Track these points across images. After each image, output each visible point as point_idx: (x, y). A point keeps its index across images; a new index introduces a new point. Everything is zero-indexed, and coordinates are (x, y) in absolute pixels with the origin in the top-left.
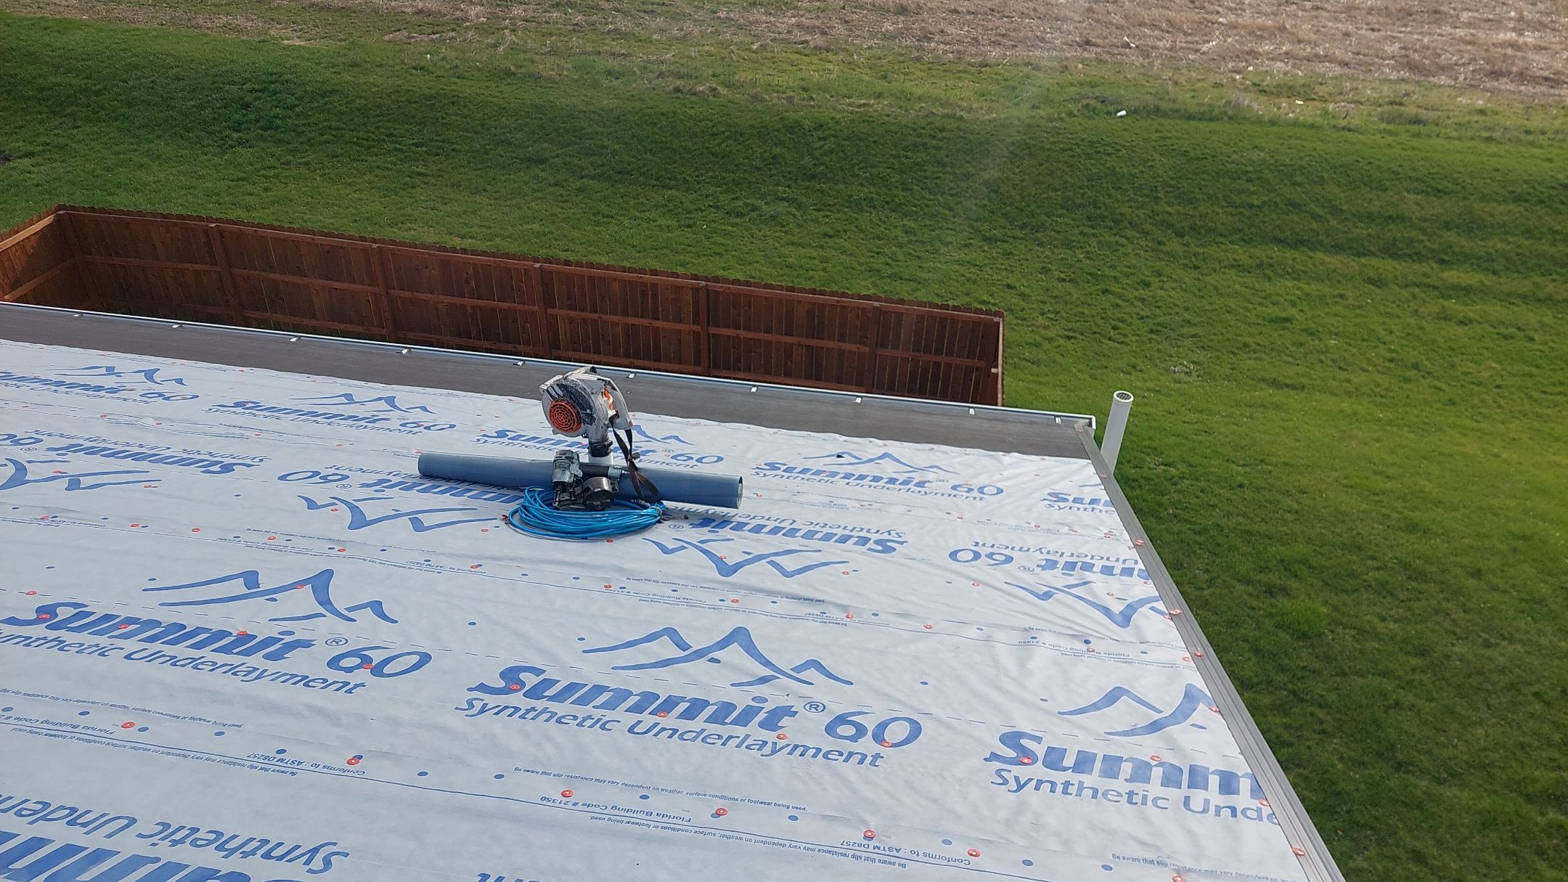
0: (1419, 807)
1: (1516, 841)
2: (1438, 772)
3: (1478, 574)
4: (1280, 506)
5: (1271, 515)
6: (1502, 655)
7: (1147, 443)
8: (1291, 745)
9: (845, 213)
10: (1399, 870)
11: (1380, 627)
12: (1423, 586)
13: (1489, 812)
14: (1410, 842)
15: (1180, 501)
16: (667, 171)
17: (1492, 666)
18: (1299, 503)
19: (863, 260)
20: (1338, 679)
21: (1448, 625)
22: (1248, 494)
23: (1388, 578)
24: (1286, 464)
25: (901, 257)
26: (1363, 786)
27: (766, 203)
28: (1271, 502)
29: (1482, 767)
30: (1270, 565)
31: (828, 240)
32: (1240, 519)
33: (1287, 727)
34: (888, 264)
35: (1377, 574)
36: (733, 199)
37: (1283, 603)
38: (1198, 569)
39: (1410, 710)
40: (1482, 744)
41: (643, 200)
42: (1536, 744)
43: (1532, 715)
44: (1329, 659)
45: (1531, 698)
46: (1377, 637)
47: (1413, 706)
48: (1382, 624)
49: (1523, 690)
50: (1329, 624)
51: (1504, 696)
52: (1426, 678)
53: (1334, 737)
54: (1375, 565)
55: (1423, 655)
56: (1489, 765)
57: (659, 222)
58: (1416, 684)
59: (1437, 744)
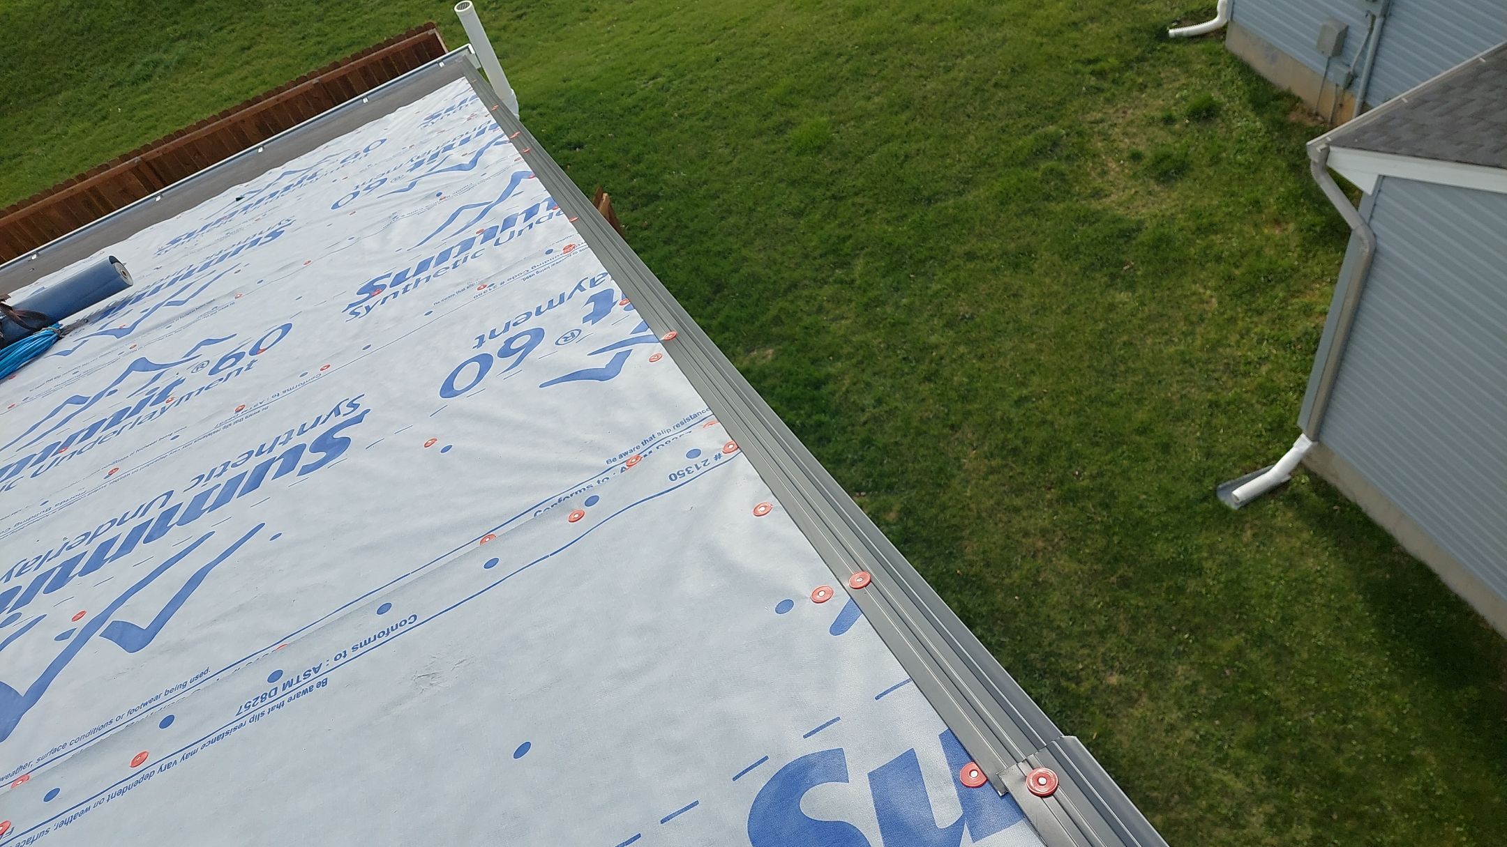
0: (956, 220)
1: (1028, 201)
2: (957, 187)
3: (918, 19)
4: (755, 57)
5: (751, 69)
6: (960, 71)
7: (629, 70)
8: (850, 236)
9: (247, 17)
10: (962, 274)
11: (870, 106)
12: (885, 54)
13: (1001, 192)
14: (961, 250)
15: (679, 102)
16: (42, 77)
17: (958, 84)
18: (767, 46)
19: (293, 53)
20: (858, 165)
21: (915, 72)
22: (726, 62)
23: (858, 64)
24: (743, 20)
25: (328, 29)
26: (912, 232)
27: (166, 51)
28: (746, 59)
29: (984, 163)
30: (769, 109)
31: (247, 52)
32: (731, 87)
33: (841, 225)
34: (319, 43)
35: (848, 66)
36: (129, 67)
37: (793, 133)
38: (720, 148)
39: (918, 155)
40: (977, 146)
41: (39, 120)
42: (1011, 121)
43: (1000, 103)
44: (845, 154)
45: (993, 90)
46: (870, 115)
47: (918, 150)
48: (870, 103)
49: (986, 88)
50: (833, 128)
51: (975, 101)
52: (917, 124)
53: (876, 210)
54: (844, 60)
55: (908, 107)
56: (987, 159)
57: (70, 132)
58: (913, 133)
59: (946, 167)
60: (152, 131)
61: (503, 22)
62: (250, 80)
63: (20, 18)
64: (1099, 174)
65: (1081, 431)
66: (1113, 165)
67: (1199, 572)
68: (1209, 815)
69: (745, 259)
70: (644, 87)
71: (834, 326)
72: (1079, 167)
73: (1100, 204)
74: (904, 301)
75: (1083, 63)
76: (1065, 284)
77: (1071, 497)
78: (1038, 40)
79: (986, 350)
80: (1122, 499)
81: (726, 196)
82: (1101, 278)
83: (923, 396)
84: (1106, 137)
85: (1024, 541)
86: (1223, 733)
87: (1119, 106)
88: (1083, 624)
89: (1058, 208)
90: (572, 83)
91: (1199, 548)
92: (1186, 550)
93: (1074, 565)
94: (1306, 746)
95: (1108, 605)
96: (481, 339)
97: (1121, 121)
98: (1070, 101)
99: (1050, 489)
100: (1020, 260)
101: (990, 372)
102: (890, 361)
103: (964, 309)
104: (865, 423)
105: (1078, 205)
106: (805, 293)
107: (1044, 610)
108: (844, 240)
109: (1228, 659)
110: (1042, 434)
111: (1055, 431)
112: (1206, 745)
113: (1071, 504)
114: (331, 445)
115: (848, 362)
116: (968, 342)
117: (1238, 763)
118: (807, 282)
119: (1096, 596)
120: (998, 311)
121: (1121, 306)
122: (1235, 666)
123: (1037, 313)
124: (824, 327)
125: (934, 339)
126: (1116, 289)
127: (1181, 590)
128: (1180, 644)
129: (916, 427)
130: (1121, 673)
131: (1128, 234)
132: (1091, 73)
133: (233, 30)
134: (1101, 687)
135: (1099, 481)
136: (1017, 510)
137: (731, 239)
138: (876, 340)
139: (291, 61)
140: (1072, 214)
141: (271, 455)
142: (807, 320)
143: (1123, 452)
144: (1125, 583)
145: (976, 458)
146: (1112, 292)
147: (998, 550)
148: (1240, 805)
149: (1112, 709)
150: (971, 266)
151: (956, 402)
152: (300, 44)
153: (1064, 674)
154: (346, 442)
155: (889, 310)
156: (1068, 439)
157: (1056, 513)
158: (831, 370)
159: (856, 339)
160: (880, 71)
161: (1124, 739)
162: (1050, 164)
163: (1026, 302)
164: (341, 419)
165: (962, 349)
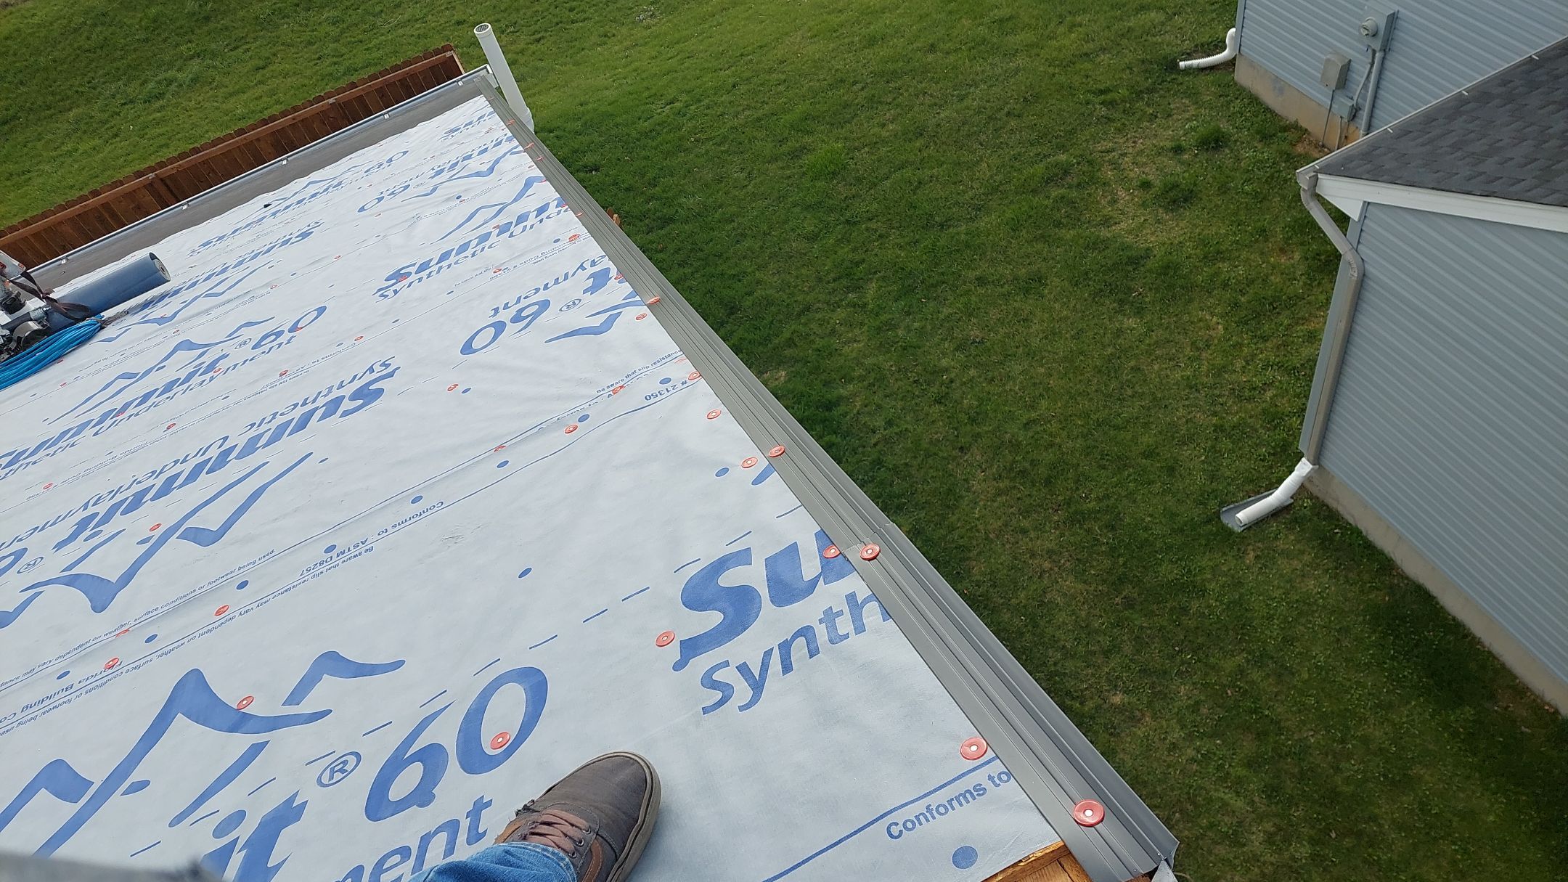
0: (968, 246)
1: (1039, 228)
2: (969, 213)
3: (932, 48)
4: (771, 83)
5: (768, 95)
6: (974, 100)
7: (646, 94)
8: (864, 260)
9: (263, 37)
10: (973, 298)
11: (884, 134)
12: (900, 82)
13: (1013, 219)
14: (972, 275)
15: (695, 127)
16: (53, 94)
17: (971, 112)
18: (784, 73)
19: (309, 72)
20: (872, 191)
21: (928, 100)
22: (743, 88)
23: (873, 91)
24: (761, 47)
25: (344, 50)
26: (924, 257)
27: (178, 70)
28: (762, 85)
29: (996, 190)
30: (786, 135)
31: (263, 72)
32: (747, 113)
33: (854, 250)
34: (335, 64)
35: (863, 93)
36: (142, 84)
37: (808, 159)
38: (736, 172)
39: (931, 181)
40: (988, 174)
41: (50, 136)
42: (1023, 150)
43: (1012, 131)
44: (859, 180)
45: (1005, 118)
46: (884, 142)
47: (931, 177)
48: (885, 129)
49: (999, 117)
50: (848, 154)
51: (988, 129)
52: (931, 150)
53: (890, 235)
54: (860, 88)
55: (921, 135)
56: (998, 186)
57: (81, 149)
58: (926, 160)
59: (959, 194)
60: (165, 150)
61: (522, 45)
62: (265, 99)
63: (31, 34)
64: (1108, 202)
65: (1088, 454)
66: (1122, 193)
67: (1203, 592)
68: (1209, 833)
69: (758, 282)
70: (661, 111)
71: (846, 349)
72: (1090, 195)
73: (1109, 232)
74: (916, 325)
75: (1094, 93)
76: (1075, 309)
77: (1076, 519)
78: (1051, 70)
79: (996, 373)
80: (1127, 520)
81: (740, 220)
82: (1110, 304)
83: (933, 419)
84: (1115, 165)
85: (1031, 562)
86: (1225, 752)
87: (1129, 136)
88: (1088, 644)
89: (1069, 234)
90: (590, 106)
91: (1202, 570)
92: (1189, 571)
93: (1080, 586)
94: (1305, 765)
95: (1113, 626)
96: (496, 310)
97: (1131, 150)
98: (1082, 131)
99: (1056, 511)
100: (1032, 285)
101: (1000, 395)
102: (900, 383)
103: (975, 333)
104: (875, 445)
105: (1088, 233)
106: (818, 316)
107: (1050, 630)
108: (857, 264)
109: (1230, 679)
110: (1048, 456)
111: (1063, 453)
112: (1208, 764)
113: (1077, 525)
114: (367, 395)
115: (860, 385)
116: (978, 365)
117: (1239, 781)
118: (820, 306)
119: (1101, 616)
120: (1007, 335)
121: (1129, 331)
122: (1238, 686)
123: (1046, 338)
124: (836, 350)
125: (944, 363)
126: (1125, 315)
127: (1184, 610)
128: (1183, 663)
129: (926, 450)
130: (1125, 692)
131: (1136, 261)
132: (1101, 104)
133: (248, 50)
134: (1106, 706)
135: (1105, 503)
136: (1024, 531)
137: (746, 263)
138: (887, 363)
139: (306, 82)
140: (1081, 241)
141: (314, 406)
142: (819, 343)
143: (1129, 475)
144: (1129, 603)
145: (985, 480)
146: (1120, 317)
147: (1005, 571)
148: (1240, 823)
149: (1115, 729)
150: (981, 291)
151: (966, 424)
152: (315, 65)
153: (1068, 693)
154: (381, 391)
155: (900, 333)
156: (1075, 461)
157: (1062, 535)
158: (843, 392)
159: (869, 361)
160: (894, 99)
161: (1127, 758)
162: (1062, 191)
163: (1035, 327)
164: (375, 376)
165: (972, 372)
